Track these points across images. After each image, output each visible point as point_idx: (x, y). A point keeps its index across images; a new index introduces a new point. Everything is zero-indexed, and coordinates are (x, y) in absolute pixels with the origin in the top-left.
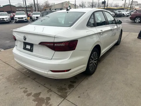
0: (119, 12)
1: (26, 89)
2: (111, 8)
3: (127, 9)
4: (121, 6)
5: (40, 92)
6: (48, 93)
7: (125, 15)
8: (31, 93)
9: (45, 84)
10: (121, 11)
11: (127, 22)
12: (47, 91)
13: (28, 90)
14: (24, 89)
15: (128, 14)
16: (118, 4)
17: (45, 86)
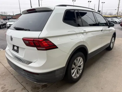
0: (112, 19)
1: (5, 85)
2: (106, 16)
3: (121, 17)
4: (115, 15)
5: (15, 89)
6: (22, 90)
7: (117, 22)
8: (8, 90)
9: (22, 82)
10: (114, 18)
11: (118, 28)
12: (22, 89)
13: (6, 86)
14: (3, 86)
15: (120, 21)
16: (112, 13)
17: (22, 83)
